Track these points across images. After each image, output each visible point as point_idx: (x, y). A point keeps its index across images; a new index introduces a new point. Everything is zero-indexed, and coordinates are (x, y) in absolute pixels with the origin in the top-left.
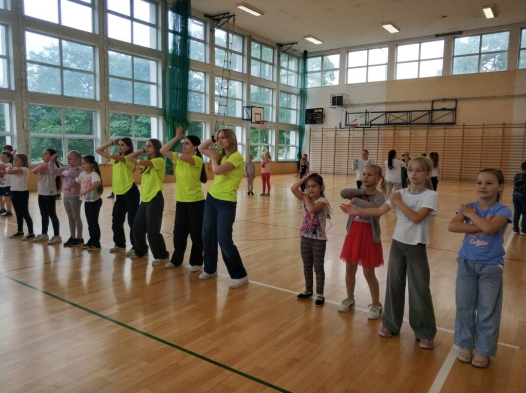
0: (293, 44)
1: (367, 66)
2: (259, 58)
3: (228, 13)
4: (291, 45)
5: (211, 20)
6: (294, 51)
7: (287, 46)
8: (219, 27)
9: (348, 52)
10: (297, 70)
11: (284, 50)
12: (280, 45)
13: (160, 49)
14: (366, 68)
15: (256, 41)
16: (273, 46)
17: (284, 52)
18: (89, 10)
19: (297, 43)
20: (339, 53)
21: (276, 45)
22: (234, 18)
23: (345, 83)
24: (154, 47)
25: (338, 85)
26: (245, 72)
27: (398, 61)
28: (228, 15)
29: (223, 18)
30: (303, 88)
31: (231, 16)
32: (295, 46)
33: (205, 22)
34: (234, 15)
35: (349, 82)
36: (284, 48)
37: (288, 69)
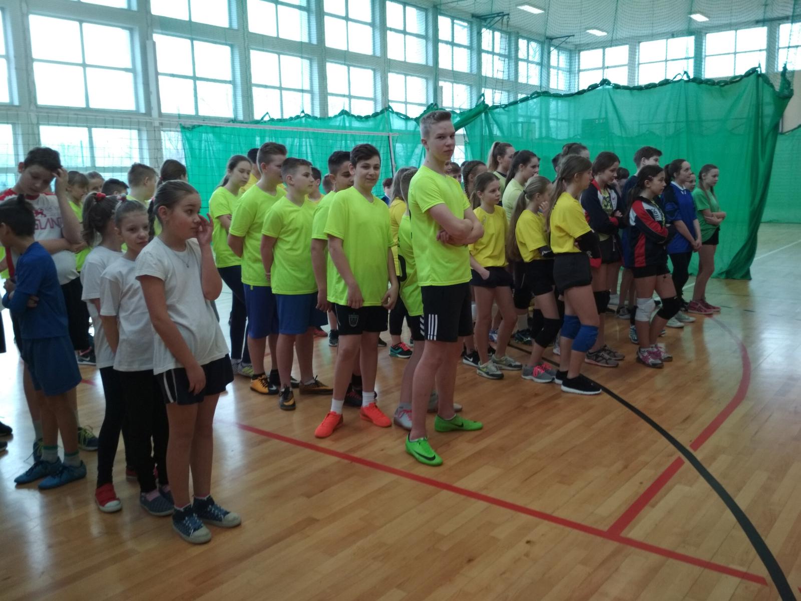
0: (569, 36)
1: (666, 61)
2: (526, 58)
3: (503, 13)
4: (566, 38)
5: (478, 20)
7: (561, 39)
8: (489, 28)
9: (639, 42)
10: (569, 68)
12: (551, 39)
14: (664, 63)
15: (524, 38)
17: (556, 47)
18: (369, 29)
19: (573, 36)
20: (626, 44)
21: (544, 39)
22: (508, 18)
24: (424, 63)
26: (513, 78)
27: (708, 53)
28: (501, 15)
29: (497, 17)
31: (504, 15)
32: (571, 39)
33: (470, 23)
34: (508, 14)
36: (555, 42)
37: (558, 68)
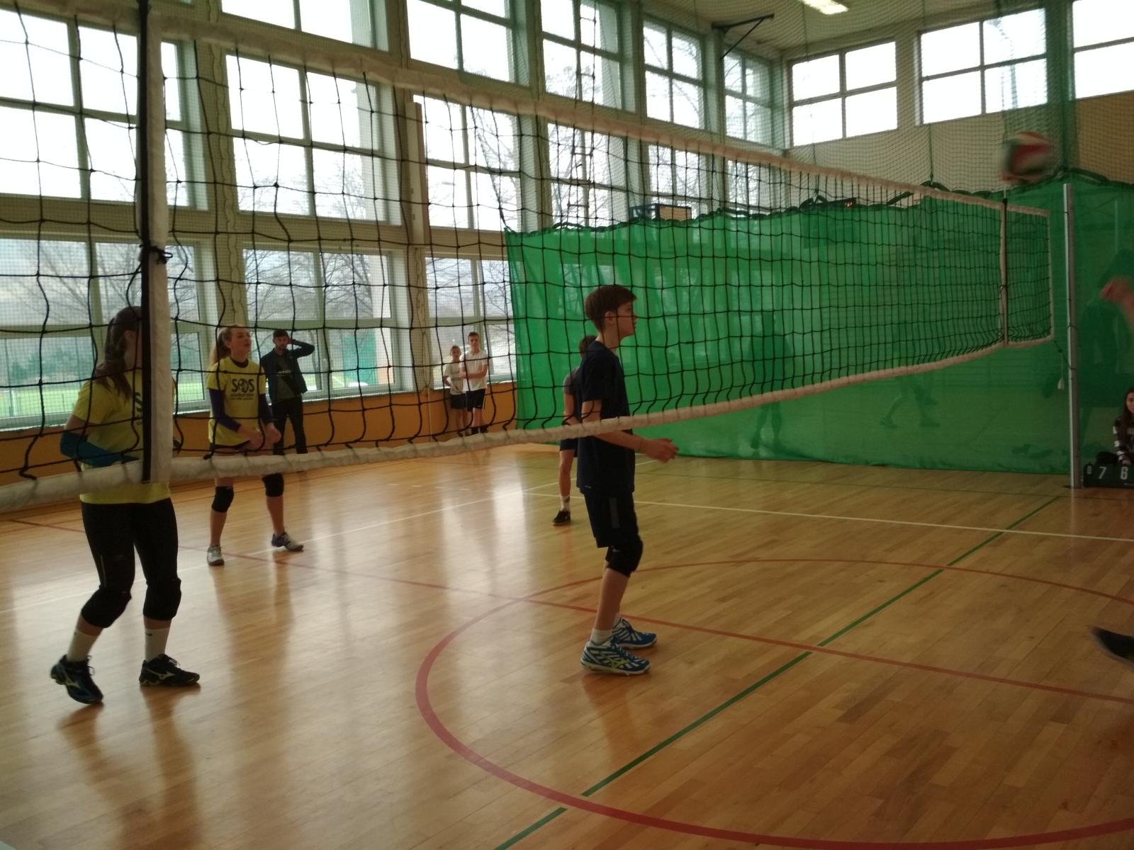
0: (762, 19)
1: (982, 68)
2: (666, 67)
4: (753, 24)
6: (759, 42)
7: (742, 27)
9: (920, 33)
10: (768, 97)
11: (733, 43)
12: (721, 28)
13: (384, 45)
14: (978, 73)
16: (701, 31)
17: (734, 49)
19: (772, 16)
21: (709, 27)
23: (918, 123)
24: (366, 41)
25: (898, 129)
26: (631, 107)
27: (1076, 45)
30: (787, 147)
32: (765, 29)
35: (928, 119)
36: (732, 35)
37: (743, 96)
